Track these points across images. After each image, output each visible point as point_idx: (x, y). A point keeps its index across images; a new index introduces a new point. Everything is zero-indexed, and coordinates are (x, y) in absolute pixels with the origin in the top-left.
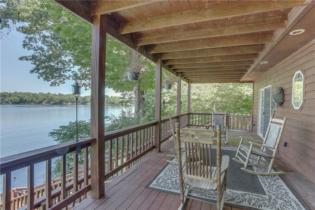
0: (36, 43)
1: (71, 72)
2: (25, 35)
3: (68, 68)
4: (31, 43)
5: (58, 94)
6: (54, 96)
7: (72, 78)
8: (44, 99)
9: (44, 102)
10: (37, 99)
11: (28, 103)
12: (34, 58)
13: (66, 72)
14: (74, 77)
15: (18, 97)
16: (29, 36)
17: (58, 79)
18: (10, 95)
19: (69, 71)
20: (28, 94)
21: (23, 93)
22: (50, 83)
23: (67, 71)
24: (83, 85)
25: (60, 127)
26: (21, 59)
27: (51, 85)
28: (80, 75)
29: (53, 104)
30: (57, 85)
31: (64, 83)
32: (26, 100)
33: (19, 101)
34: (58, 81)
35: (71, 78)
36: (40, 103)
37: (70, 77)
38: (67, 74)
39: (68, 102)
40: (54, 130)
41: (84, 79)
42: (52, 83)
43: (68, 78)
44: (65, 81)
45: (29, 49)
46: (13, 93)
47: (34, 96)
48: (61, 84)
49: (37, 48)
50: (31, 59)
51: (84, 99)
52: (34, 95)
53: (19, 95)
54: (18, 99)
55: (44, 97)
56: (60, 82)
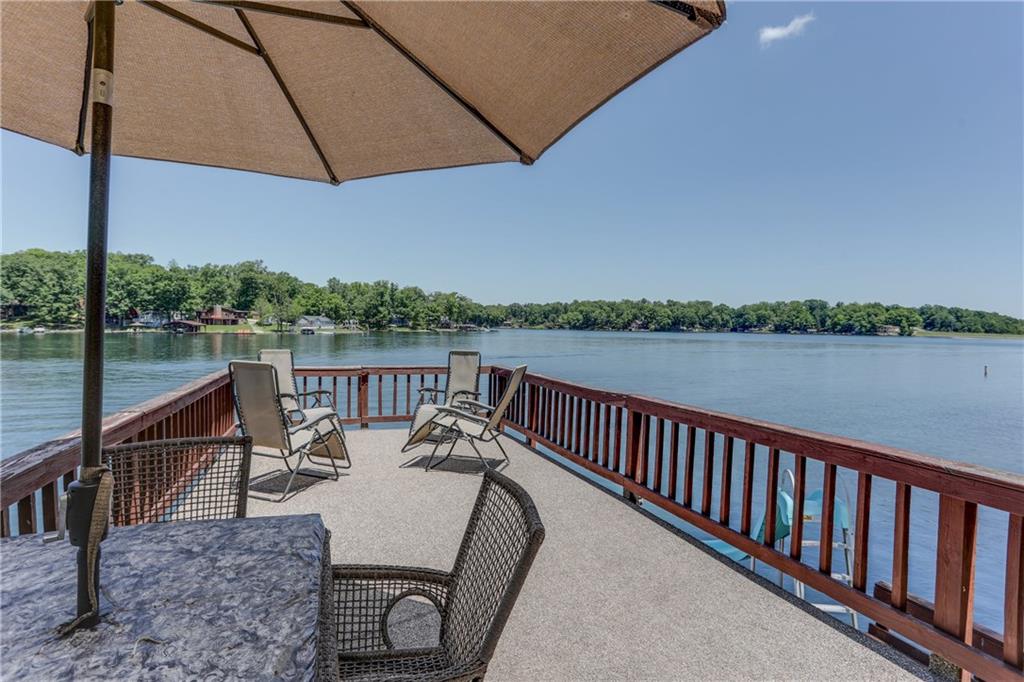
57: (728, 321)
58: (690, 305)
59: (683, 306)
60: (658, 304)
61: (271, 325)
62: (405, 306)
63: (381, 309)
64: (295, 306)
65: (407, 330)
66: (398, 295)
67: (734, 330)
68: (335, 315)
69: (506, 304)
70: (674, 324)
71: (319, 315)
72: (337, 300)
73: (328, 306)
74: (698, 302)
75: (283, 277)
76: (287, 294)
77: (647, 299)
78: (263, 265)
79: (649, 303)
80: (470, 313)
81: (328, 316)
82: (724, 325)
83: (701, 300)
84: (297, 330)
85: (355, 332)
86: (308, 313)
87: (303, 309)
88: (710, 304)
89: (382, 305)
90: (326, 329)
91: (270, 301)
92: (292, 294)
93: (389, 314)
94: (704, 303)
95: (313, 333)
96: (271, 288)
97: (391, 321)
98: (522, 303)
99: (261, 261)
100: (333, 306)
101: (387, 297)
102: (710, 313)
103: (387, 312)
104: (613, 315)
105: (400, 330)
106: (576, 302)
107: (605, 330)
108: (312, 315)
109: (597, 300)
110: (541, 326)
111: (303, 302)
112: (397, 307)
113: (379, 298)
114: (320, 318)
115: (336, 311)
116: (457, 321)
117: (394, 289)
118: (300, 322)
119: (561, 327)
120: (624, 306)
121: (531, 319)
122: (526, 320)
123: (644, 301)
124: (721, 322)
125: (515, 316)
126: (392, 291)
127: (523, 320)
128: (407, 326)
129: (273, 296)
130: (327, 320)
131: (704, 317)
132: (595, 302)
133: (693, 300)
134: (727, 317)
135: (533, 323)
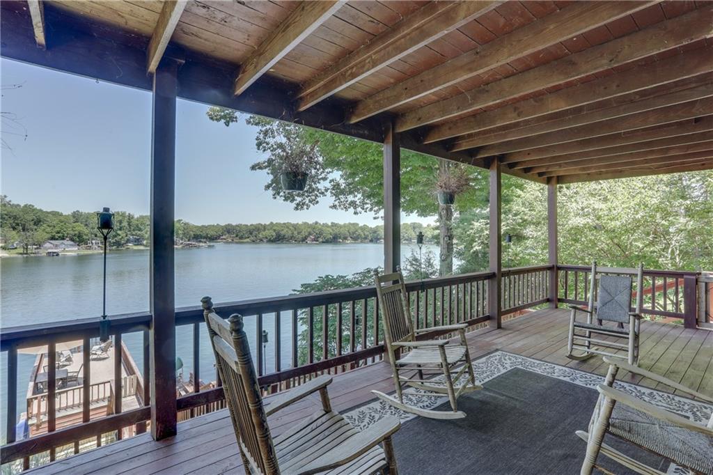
0: (274, 137)
1: (328, 181)
2: (258, 128)
3: (323, 175)
4: (267, 140)
5: (330, 224)
6: (324, 228)
7: (332, 193)
8: (310, 234)
9: (309, 239)
10: (298, 233)
11: (287, 241)
12: (270, 162)
13: (319, 183)
14: (334, 191)
15: (275, 230)
16: (264, 129)
17: (307, 197)
18: (265, 227)
19: (324, 179)
20: (286, 225)
21: (280, 224)
22: (294, 205)
23: (321, 181)
24: (350, 204)
25: (302, 285)
26: (253, 168)
27: (296, 209)
28: (344, 185)
29: (323, 242)
30: (305, 207)
31: (317, 202)
32: (284, 236)
33: (276, 238)
34: (307, 201)
35: (328, 193)
36: (304, 240)
37: (326, 190)
38: (322, 185)
39: (345, 238)
40: (294, 290)
41: (351, 193)
42: (298, 205)
43: (323, 193)
44: (318, 199)
45: (264, 151)
46: (269, 225)
47: (295, 229)
48: (311, 205)
49: (275, 146)
50: (266, 167)
51: (375, 232)
52: (295, 226)
53: (275, 228)
54: (274, 234)
55: (309, 230)
56: (310, 201)
57: (368, 236)
58: (345, 225)
59: (341, 227)
60: (325, 225)
61: (16, 248)
62: (140, 230)
63: (119, 232)
64: (40, 234)
65: (142, 248)
66: (134, 222)
67: (371, 241)
68: (79, 240)
69: (223, 224)
70: (334, 238)
71: (63, 239)
72: (80, 228)
73: (72, 232)
74: (350, 224)
75: (28, 209)
76: (32, 223)
77: (319, 222)
78: (7, 199)
79: (320, 224)
80: (192, 233)
81: (72, 240)
82: (366, 238)
83: (352, 222)
84: (43, 252)
85: (95, 252)
86: (53, 238)
87: (49, 236)
88: (358, 224)
89: (120, 229)
90: (71, 250)
91: (14, 229)
92: (38, 222)
93: (127, 236)
94: (354, 224)
95: (58, 255)
96: (15, 218)
97: (128, 241)
98: (234, 224)
99: (5, 197)
100: (76, 232)
101: (125, 224)
102: (357, 231)
103: (125, 235)
104: (296, 233)
105: (136, 248)
106: (272, 223)
107: (290, 243)
108: (57, 239)
109: (286, 222)
110: (248, 240)
111: (49, 229)
112: (134, 230)
113: (118, 224)
114: (65, 242)
115: (80, 236)
116: (182, 239)
117: (130, 217)
118: (45, 245)
119: (261, 240)
120: (303, 227)
121: (240, 234)
122: (237, 236)
123: (316, 223)
124: (363, 236)
125: (229, 232)
126: (129, 219)
127: (235, 235)
128: (141, 244)
129: (18, 224)
130: (72, 243)
131: (354, 233)
132: (284, 224)
133: (347, 222)
134: (366, 233)
135: (241, 238)
